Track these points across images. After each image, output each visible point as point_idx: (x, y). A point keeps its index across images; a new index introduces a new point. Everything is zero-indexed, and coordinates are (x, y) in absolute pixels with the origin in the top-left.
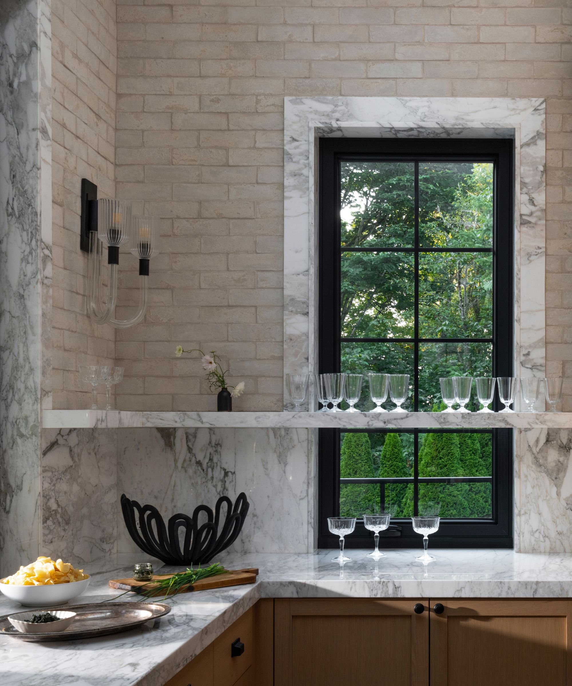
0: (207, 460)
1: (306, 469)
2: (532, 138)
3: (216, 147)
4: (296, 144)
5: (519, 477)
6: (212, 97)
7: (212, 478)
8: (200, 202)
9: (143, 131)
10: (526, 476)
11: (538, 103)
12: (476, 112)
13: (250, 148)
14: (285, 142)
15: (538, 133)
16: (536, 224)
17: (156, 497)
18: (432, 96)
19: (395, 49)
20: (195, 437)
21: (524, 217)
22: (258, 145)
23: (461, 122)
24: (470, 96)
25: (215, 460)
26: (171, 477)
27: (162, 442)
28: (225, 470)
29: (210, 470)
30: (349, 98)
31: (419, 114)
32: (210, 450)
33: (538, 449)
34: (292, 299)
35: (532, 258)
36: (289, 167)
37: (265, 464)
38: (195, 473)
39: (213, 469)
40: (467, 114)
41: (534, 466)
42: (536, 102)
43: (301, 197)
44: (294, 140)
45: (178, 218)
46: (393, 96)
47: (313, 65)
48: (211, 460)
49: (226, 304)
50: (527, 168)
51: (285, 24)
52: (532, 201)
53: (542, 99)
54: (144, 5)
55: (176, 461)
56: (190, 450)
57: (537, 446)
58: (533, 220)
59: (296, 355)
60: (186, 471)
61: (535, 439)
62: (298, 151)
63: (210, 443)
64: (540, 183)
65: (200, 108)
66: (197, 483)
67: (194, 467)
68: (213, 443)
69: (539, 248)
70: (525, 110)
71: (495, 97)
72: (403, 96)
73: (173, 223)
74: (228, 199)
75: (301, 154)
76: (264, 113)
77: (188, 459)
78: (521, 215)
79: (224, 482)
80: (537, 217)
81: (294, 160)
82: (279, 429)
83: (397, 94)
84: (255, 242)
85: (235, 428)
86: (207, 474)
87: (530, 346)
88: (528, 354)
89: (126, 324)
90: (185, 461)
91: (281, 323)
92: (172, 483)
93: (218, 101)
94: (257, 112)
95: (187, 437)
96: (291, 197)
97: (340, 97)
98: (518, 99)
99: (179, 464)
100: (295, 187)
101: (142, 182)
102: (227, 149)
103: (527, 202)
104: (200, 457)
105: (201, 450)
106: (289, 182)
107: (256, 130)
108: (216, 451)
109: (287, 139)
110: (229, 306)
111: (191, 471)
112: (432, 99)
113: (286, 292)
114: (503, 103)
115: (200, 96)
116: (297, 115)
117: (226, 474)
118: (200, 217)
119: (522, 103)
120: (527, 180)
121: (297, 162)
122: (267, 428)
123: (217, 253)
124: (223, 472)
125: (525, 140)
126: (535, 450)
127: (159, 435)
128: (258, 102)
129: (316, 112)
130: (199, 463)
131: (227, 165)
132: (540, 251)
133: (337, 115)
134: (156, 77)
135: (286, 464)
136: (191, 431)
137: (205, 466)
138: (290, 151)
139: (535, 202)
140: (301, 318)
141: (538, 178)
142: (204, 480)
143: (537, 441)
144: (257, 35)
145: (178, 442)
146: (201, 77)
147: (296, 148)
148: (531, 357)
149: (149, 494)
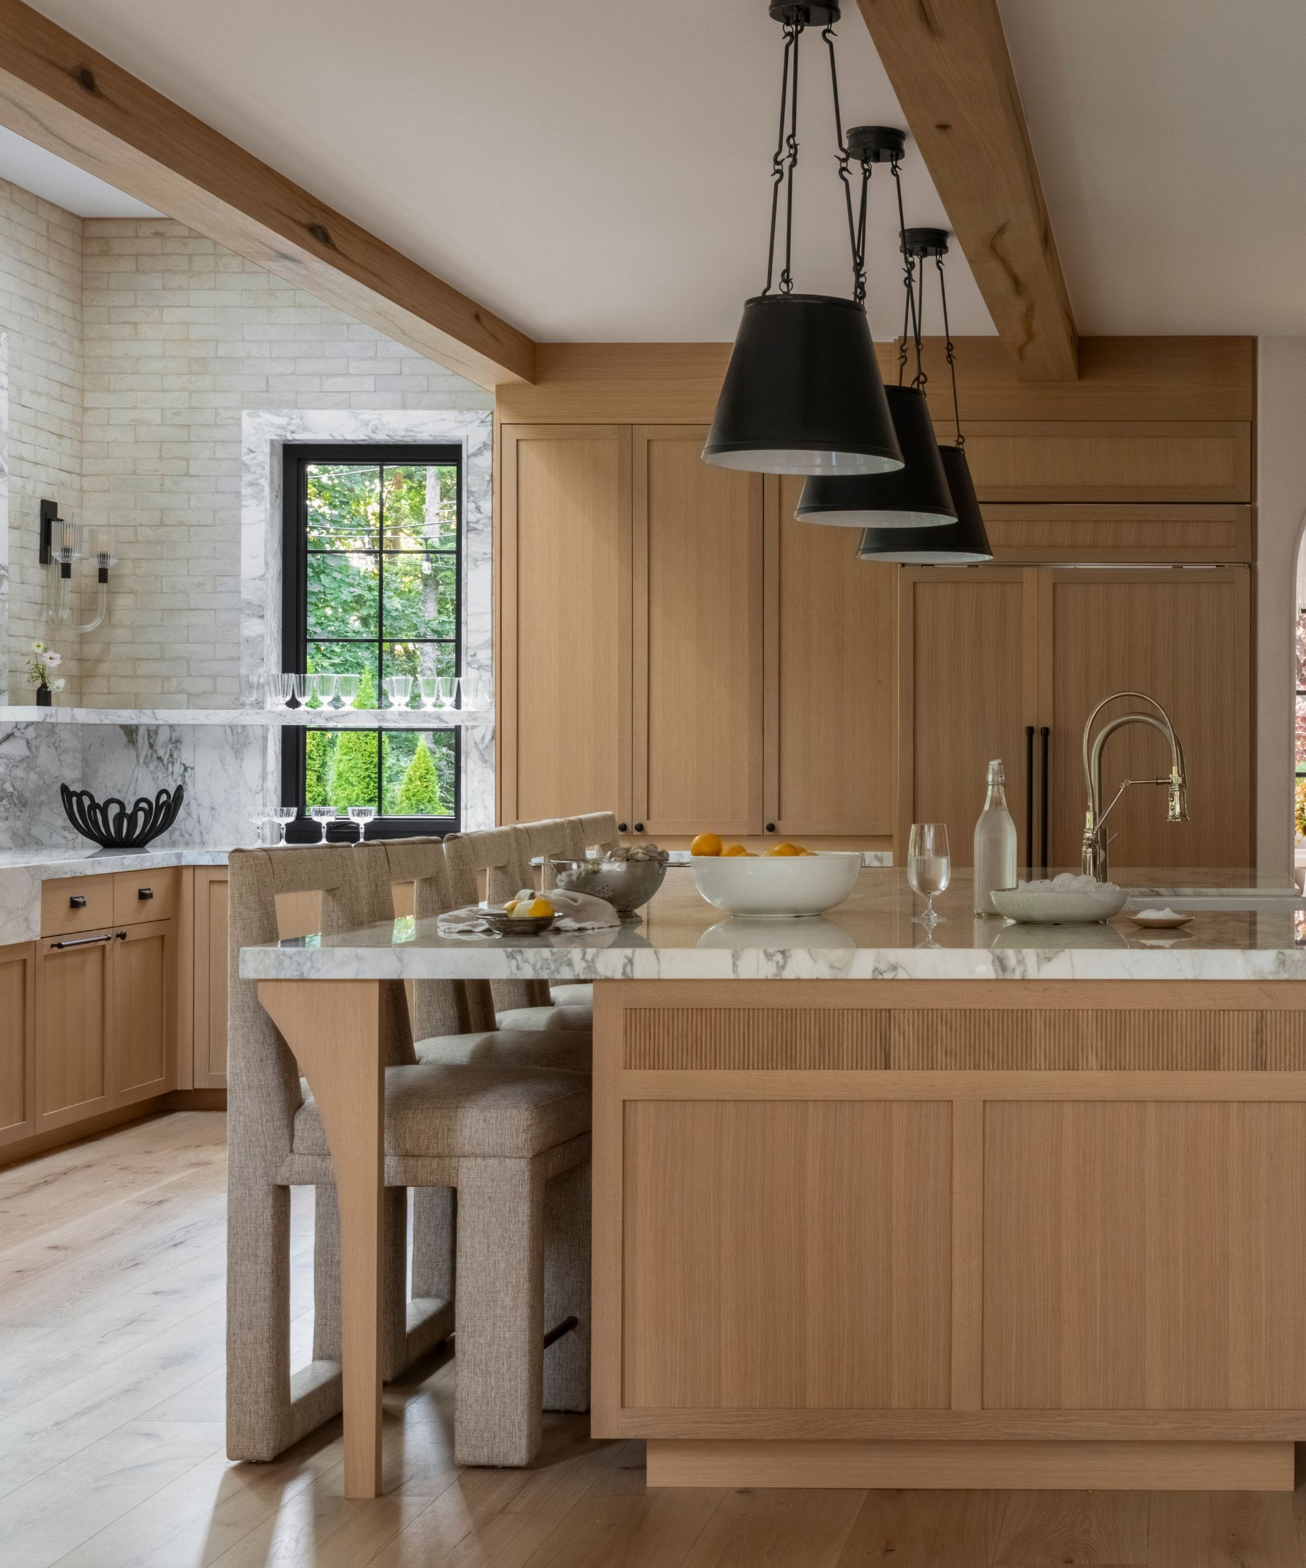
0: (167, 756)
1: (261, 765)
2: (479, 449)
3: (177, 458)
4: (252, 455)
5: (466, 772)
6: (173, 411)
7: (173, 773)
8: (162, 510)
9: (108, 443)
10: (473, 772)
11: (484, 416)
12: (425, 424)
13: (210, 459)
14: (242, 453)
15: (485, 444)
16: (482, 531)
17: (119, 791)
18: (384, 409)
19: (348, 364)
20: (156, 733)
21: (471, 525)
22: (217, 456)
23: (411, 434)
24: (420, 409)
25: (175, 756)
26: (134, 771)
27: (125, 739)
28: (184, 765)
29: (170, 765)
30: (303, 411)
31: (370, 426)
32: (170, 746)
33: (484, 746)
34: (249, 603)
35: (478, 563)
36: (247, 477)
37: (222, 760)
38: (157, 768)
39: (173, 764)
40: (415, 426)
41: (480, 762)
42: (483, 414)
43: (258, 506)
44: (251, 451)
45: (142, 525)
46: (346, 409)
47: (270, 380)
48: (171, 755)
49: (187, 607)
50: (474, 478)
51: (243, 340)
52: (478, 509)
53: (489, 412)
54: (110, 323)
55: (138, 757)
56: (151, 746)
57: (483, 743)
58: (479, 527)
59: (252, 656)
60: (148, 767)
61: (481, 736)
62: (255, 462)
63: (171, 739)
64: (486, 492)
65: (162, 421)
66: (158, 778)
67: (155, 762)
68: (173, 740)
69: (486, 554)
70: (472, 422)
71: (444, 409)
72: (355, 408)
73: (136, 531)
74: (189, 508)
75: (258, 465)
76: (223, 425)
77: (149, 754)
78: (468, 522)
79: (183, 776)
80: (483, 524)
81: (251, 470)
82: (236, 726)
83: (349, 407)
84: (215, 548)
85: (194, 725)
86: (167, 769)
87: (477, 648)
88: (475, 655)
89: (89, 628)
90: (146, 756)
91: (238, 626)
92: (135, 777)
93: (178, 414)
94: (216, 424)
95: (149, 734)
96: (248, 506)
97: (296, 411)
98: (465, 412)
99: (142, 760)
100: (252, 497)
101: (108, 491)
102: (187, 460)
103: (474, 509)
104: (161, 753)
105: (162, 746)
106: (246, 491)
107: (215, 442)
108: (176, 747)
109: (244, 450)
110: (190, 609)
111: (152, 767)
112: (383, 412)
113: (243, 596)
114: (451, 416)
115: (163, 409)
116: (254, 428)
117: (186, 769)
118: (162, 524)
119: (469, 416)
120: (474, 489)
121: (254, 473)
122: (225, 726)
123: (179, 559)
124: (182, 768)
125: (471, 452)
126: (481, 747)
127: (122, 732)
128: (217, 414)
129: (272, 425)
130: (160, 759)
131: (187, 475)
132: (486, 556)
133: (292, 428)
134: (121, 391)
135: (242, 760)
136: (152, 728)
137: (165, 762)
138: (247, 462)
139: (482, 510)
140: (256, 621)
141: (484, 487)
142: (165, 775)
143: (483, 738)
144: (217, 351)
145: (140, 738)
146: (163, 391)
147: (253, 459)
148: (477, 658)
149: (113, 788)
